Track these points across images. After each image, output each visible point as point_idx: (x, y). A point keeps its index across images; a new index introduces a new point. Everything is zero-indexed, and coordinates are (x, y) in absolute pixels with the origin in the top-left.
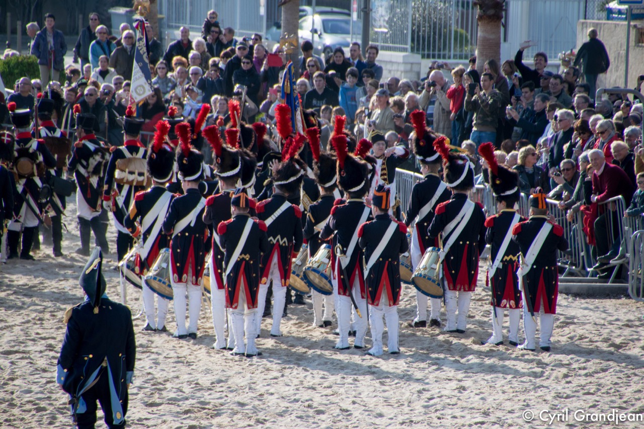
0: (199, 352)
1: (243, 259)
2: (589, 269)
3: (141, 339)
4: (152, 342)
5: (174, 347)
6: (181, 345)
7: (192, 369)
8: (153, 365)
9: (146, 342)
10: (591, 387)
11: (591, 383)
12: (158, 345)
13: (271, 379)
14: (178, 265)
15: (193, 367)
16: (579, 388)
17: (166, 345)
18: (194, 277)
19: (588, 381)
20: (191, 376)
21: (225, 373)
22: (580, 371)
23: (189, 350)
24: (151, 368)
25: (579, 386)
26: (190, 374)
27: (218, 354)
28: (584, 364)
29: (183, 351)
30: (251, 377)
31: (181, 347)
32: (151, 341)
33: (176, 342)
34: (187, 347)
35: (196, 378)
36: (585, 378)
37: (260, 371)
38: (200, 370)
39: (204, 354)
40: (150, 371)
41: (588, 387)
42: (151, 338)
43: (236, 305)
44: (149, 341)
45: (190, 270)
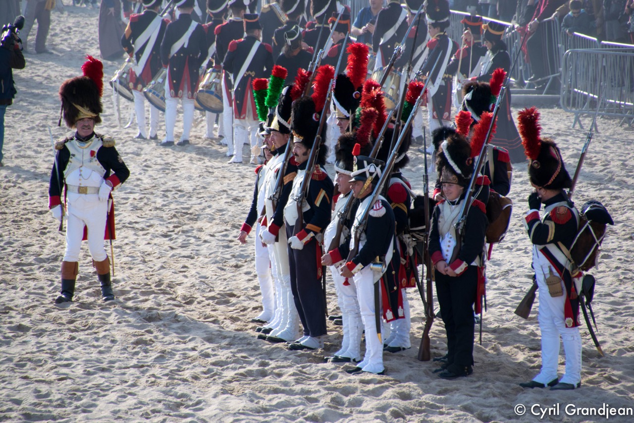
0: (183, 159)
1: (249, 76)
2: (526, 82)
3: (132, 147)
4: (142, 149)
5: (161, 154)
6: (167, 153)
7: (177, 176)
8: (142, 172)
9: (136, 149)
10: (525, 194)
11: (525, 190)
12: (147, 152)
13: (246, 186)
14: (175, 81)
15: (178, 173)
16: (515, 195)
17: (154, 152)
18: (190, 92)
19: (523, 188)
20: (176, 182)
21: (205, 180)
22: (516, 179)
23: (174, 158)
24: (140, 174)
25: (515, 193)
26: (175, 180)
27: (200, 161)
28: (520, 173)
29: (169, 158)
30: (228, 184)
31: (167, 154)
32: (140, 149)
33: (163, 150)
34: (172, 155)
35: (180, 184)
36: (520, 186)
37: (236, 178)
38: (184, 177)
39: (188, 161)
40: (139, 177)
41: (522, 194)
42: (140, 146)
43: (244, 115)
44: (138, 148)
45: (186, 86)
